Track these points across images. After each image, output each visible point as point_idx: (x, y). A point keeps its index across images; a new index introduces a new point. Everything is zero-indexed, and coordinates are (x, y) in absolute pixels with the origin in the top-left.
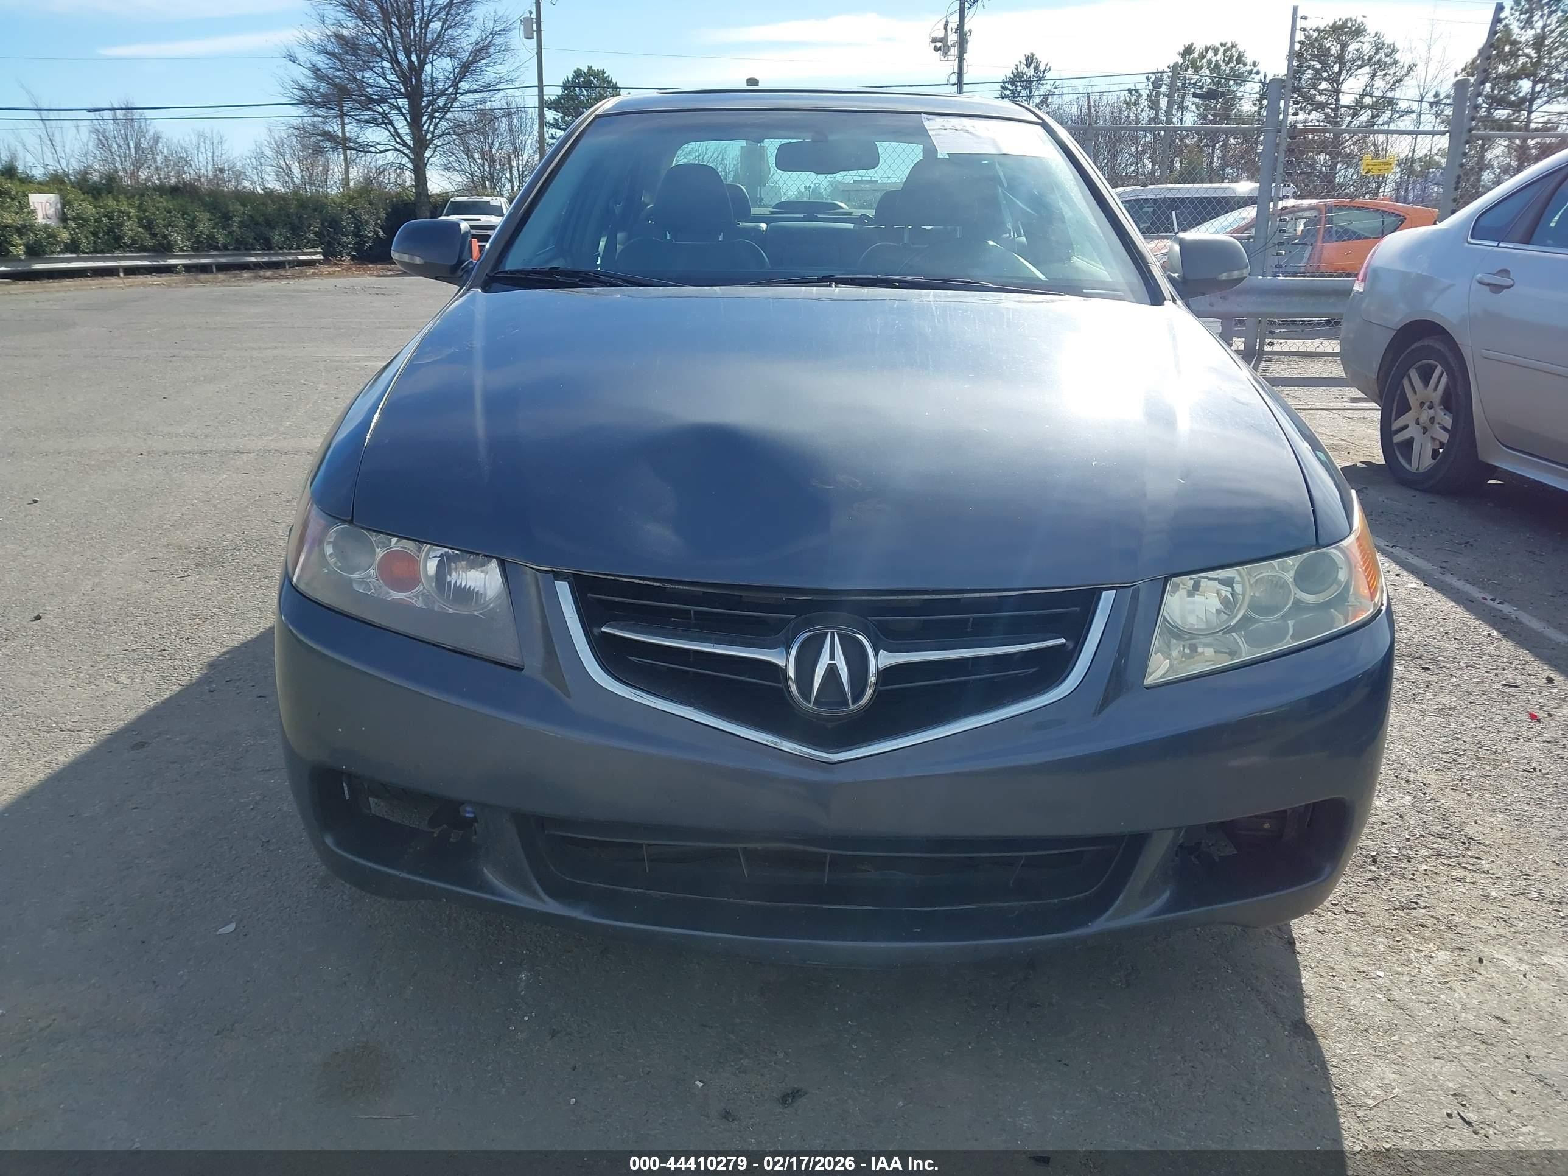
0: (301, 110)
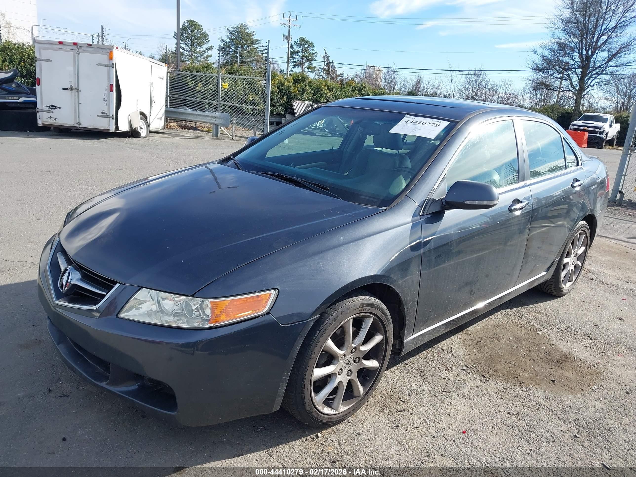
0: (533, 72)
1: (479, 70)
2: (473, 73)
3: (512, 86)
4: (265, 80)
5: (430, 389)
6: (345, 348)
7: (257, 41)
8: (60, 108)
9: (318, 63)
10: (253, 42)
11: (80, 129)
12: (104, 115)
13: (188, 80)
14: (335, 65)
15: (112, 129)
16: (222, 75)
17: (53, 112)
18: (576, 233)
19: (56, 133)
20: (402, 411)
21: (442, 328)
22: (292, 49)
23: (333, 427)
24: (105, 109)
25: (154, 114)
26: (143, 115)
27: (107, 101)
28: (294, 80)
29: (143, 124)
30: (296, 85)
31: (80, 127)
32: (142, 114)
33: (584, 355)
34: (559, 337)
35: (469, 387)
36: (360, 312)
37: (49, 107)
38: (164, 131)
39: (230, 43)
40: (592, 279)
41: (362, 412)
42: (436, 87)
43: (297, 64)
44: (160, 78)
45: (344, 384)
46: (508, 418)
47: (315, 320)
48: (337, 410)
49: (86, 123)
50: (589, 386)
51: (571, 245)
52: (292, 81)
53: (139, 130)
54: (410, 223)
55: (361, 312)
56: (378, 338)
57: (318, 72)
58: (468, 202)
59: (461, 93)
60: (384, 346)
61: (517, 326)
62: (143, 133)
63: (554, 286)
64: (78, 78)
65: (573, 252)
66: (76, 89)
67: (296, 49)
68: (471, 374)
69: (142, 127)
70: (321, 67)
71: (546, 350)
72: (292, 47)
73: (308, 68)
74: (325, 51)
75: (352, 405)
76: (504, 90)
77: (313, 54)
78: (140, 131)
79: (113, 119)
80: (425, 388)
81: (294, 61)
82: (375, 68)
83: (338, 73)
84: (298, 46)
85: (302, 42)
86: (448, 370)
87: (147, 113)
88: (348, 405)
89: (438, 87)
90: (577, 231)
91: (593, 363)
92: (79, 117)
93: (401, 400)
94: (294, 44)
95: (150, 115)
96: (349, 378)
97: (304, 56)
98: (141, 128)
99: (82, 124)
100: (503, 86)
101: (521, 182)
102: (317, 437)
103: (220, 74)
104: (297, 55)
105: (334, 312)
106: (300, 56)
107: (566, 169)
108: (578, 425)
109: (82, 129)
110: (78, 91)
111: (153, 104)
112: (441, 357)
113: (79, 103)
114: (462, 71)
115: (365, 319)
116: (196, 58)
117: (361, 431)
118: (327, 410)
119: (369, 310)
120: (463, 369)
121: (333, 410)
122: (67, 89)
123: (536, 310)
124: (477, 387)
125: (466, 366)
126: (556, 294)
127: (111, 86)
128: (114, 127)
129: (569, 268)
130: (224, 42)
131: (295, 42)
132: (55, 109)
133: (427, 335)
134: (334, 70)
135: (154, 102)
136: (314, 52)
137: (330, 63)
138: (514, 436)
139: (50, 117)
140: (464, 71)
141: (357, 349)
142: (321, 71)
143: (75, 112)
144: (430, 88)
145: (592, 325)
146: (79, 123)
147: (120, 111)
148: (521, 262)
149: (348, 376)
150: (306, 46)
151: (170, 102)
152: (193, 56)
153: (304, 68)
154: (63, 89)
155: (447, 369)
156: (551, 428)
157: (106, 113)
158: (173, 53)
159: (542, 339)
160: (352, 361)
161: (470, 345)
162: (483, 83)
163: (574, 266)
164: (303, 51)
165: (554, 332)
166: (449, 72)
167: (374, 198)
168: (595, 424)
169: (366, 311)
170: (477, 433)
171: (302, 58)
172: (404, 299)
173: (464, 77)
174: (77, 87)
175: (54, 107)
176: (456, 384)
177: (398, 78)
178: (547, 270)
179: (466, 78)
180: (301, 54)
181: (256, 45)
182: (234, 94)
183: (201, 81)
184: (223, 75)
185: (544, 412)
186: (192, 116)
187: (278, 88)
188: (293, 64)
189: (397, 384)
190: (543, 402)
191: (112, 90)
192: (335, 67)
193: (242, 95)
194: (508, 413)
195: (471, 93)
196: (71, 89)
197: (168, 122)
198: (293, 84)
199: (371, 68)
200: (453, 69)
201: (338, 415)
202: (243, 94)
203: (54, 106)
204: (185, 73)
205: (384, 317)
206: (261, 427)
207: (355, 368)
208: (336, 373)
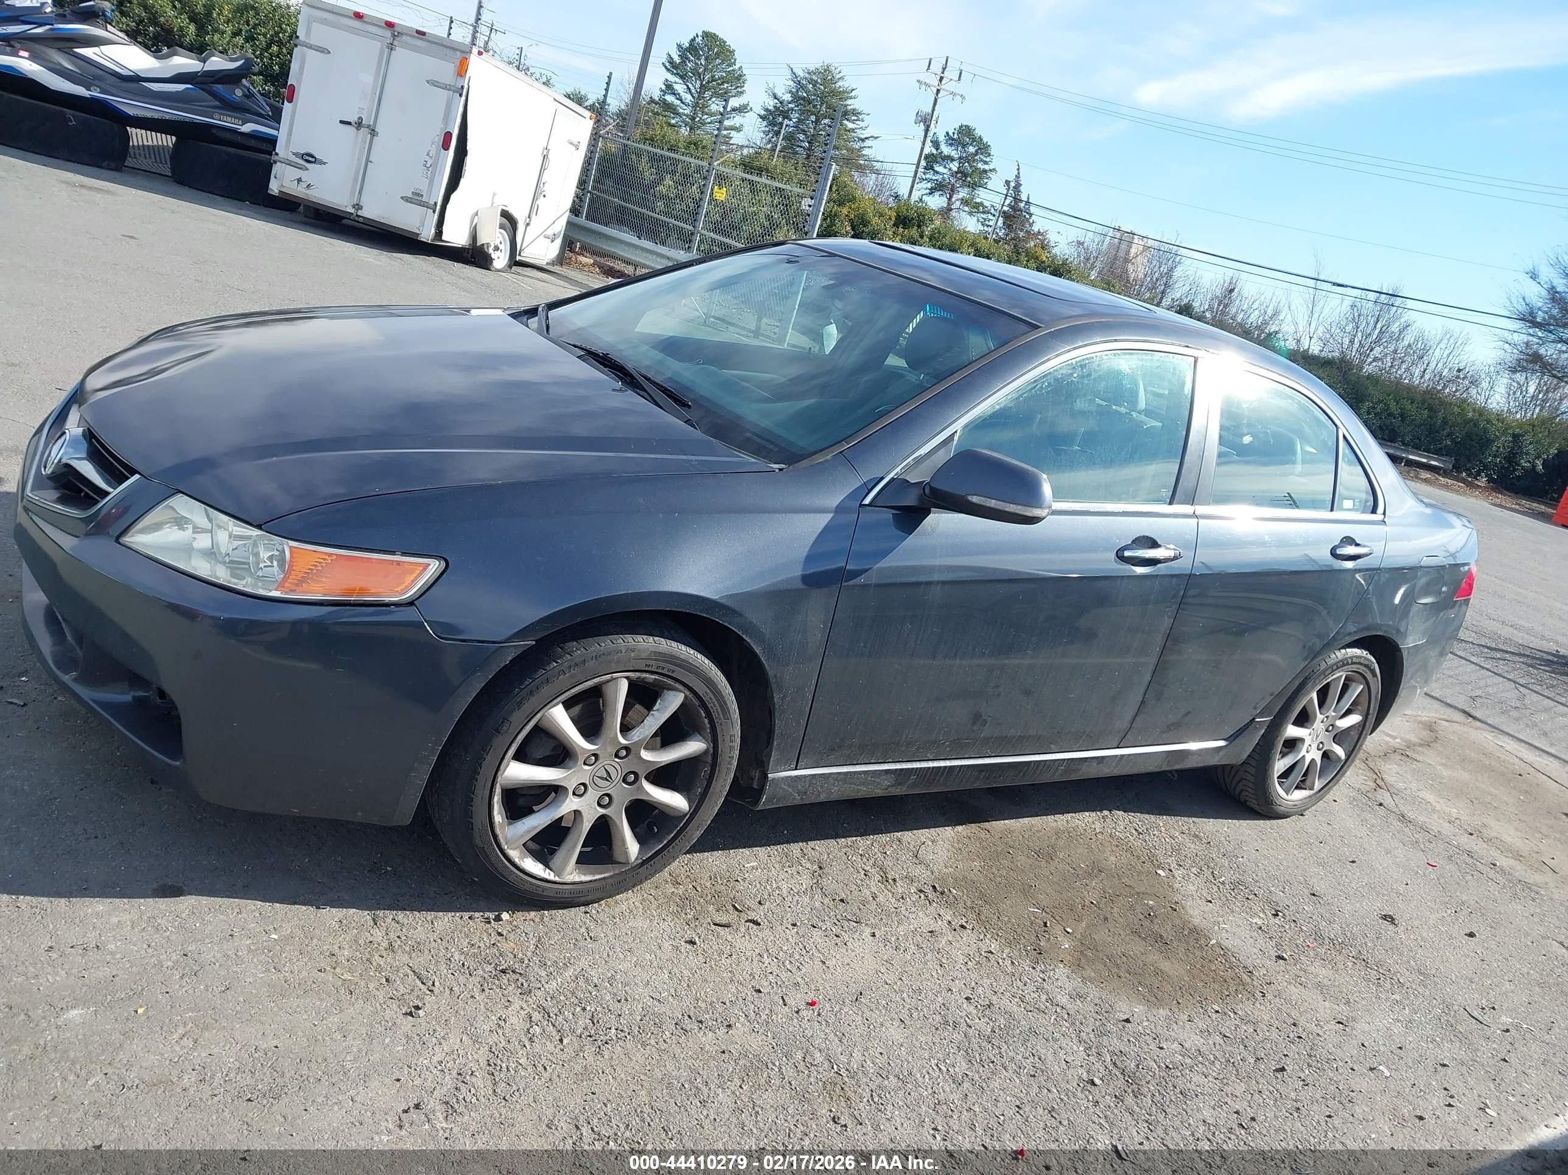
0: (1519, 325)
1: (1390, 292)
2: (1372, 296)
3: (1467, 349)
4: (812, 198)
5: (817, 904)
6: (600, 741)
7: (855, 113)
8: (322, 163)
9: (993, 195)
10: (845, 114)
11: (356, 218)
12: (415, 199)
13: (644, 164)
14: (1033, 209)
15: (427, 234)
16: (718, 168)
17: (307, 169)
18: (1333, 671)
19: (306, 219)
20: (721, 926)
21: (885, 780)
22: (937, 149)
23: (546, 912)
24: (422, 186)
25: (539, 224)
26: (509, 221)
27: (431, 168)
28: (898, 217)
29: (505, 240)
30: (901, 230)
31: (357, 216)
32: (505, 214)
33: (1237, 942)
34: (1203, 892)
35: (911, 927)
36: (647, 669)
37: (302, 156)
38: (557, 269)
39: (790, 105)
40: (1381, 804)
41: (628, 900)
42: (1270, 312)
43: (938, 187)
44: (571, 143)
45: (585, 819)
46: (959, 1007)
47: (522, 650)
48: (557, 874)
49: (374, 210)
50: (1200, 1002)
51: (1314, 695)
52: (894, 219)
53: (491, 251)
54: (830, 512)
55: (650, 669)
56: (693, 747)
57: (984, 216)
58: (975, 499)
59: (1331, 341)
60: (708, 769)
61: (1117, 846)
62: (500, 260)
63: (1251, 785)
64: (379, 104)
65: (1320, 717)
66: (368, 126)
67: (946, 150)
68: (935, 905)
69: (499, 245)
70: (995, 205)
71: (1151, 908)
72: (936, 144)
73: (965, 202)
74: (1018, 169)
75: (603, 876)
76: (1445, 356)
77: (985, 171)
78: (494, 255)
79: (434, 212)
80: (807, 899)
81: (934, 178)
82: (1136, 237)
83: (1035, 228)
84: (951, 145)
85: (965, 136)
86: (885, 883)
87: (520, 215)
88: (594, 874)
89: (1276, 313)
90: (1338, 668)
91: (1249, 963)
92: (360, 192)
93: (734, 906)
94: (942, 138)
95: (528, 224)
96: (602, 811)
97: (962, 173)
98: (497, 248)
99: (364, 208)
100: (1443, 345)
101: (1179, 503)
102: (498, 919)
103: (715, 164)
104: (945, 167)
105: (579, 650)
106: (950, 169)
107: (1332, 510)
108: (1115, 1064)
109: (361, 220)
110: (373, 132)
111: (541, 201)
112: (885, 853)
113: (368, 161)
114: (1339, 285)
115: (665, 691)
116: (704, 124)
117: (602, 935)
118: (532, 866)
119: (673, 672)
120: (921, 891)
121: (548, 870)
122: (349, 123)
123: (1189, 829)
124: (931, 932)
125: (934, 887)
126: (1257, 808)
127: (448, 136)
128: (433, 231)
129: (1303, 752)
130: (776, 101)
131: (947, 133)
132: (314, 162)
133: (836, 780)
134: (1028, 220)
135: (544, 196)
136: (986, 167)
137: (1021, 201)
138: (945, 1042)
139: (299, 180)
140: (1347, 286)
141: (633, 752)
142: (994, 215)
143: (355, 180)
144: (1257, 312)
145: (1307, 892)
146: (357, 206)
147: (453, 196)
148: (1142, 691)
149: (599, 804)
150: (972, 149)
151: (589, 206)
152: (698, 119)
153: (953, 200)
154: (342, 122)
155: (885, 880)
156: (1044, 1051)
157: (422, 196)
158: (652, 101)
159: (1157, 885)
160: (616, 776)
161: (973, 850)
162: (1395, 328)
163: (1321, 753)
164: (960, 158)
165: (1200, 881)
166: (1312, 283)
167: (772, 443)
168: (1157, 1072)
169: (665, 672)
170: (863, 1012)
171: (954, 174)
172: (775, 676)
173: (1348, 302)
174: (372, 123)
175: (313, 160)
176: (884, 913)
177: (1178, 273)
178: (1231, 739)
179: (1353, 306)
180: (954, 167)
181: (853, 122)
182: (744, 219)
183: (673, 173)
184: (721, 168)
185: (1053, 1018)
186: (627, 248)
187: (853, 229)
188: (929, 185)
189: (747, 875)
190: (1063, 1000)
191: (446, 146)
192: (1031, 215)
193: (762, 226)
194: (967, 999)
195: (1356, 345)
196: (359, 124)
197: (574, 252)
198: (894, 225)
199: (1126, 236)
200: (1321, 278)
201: (560, 887)
202: (766, 224)
203: (313, 156)
204: (641, 146)
205: (714, 700)
206: (389, 868)
207: (623, 795)
208: (565, 789)
